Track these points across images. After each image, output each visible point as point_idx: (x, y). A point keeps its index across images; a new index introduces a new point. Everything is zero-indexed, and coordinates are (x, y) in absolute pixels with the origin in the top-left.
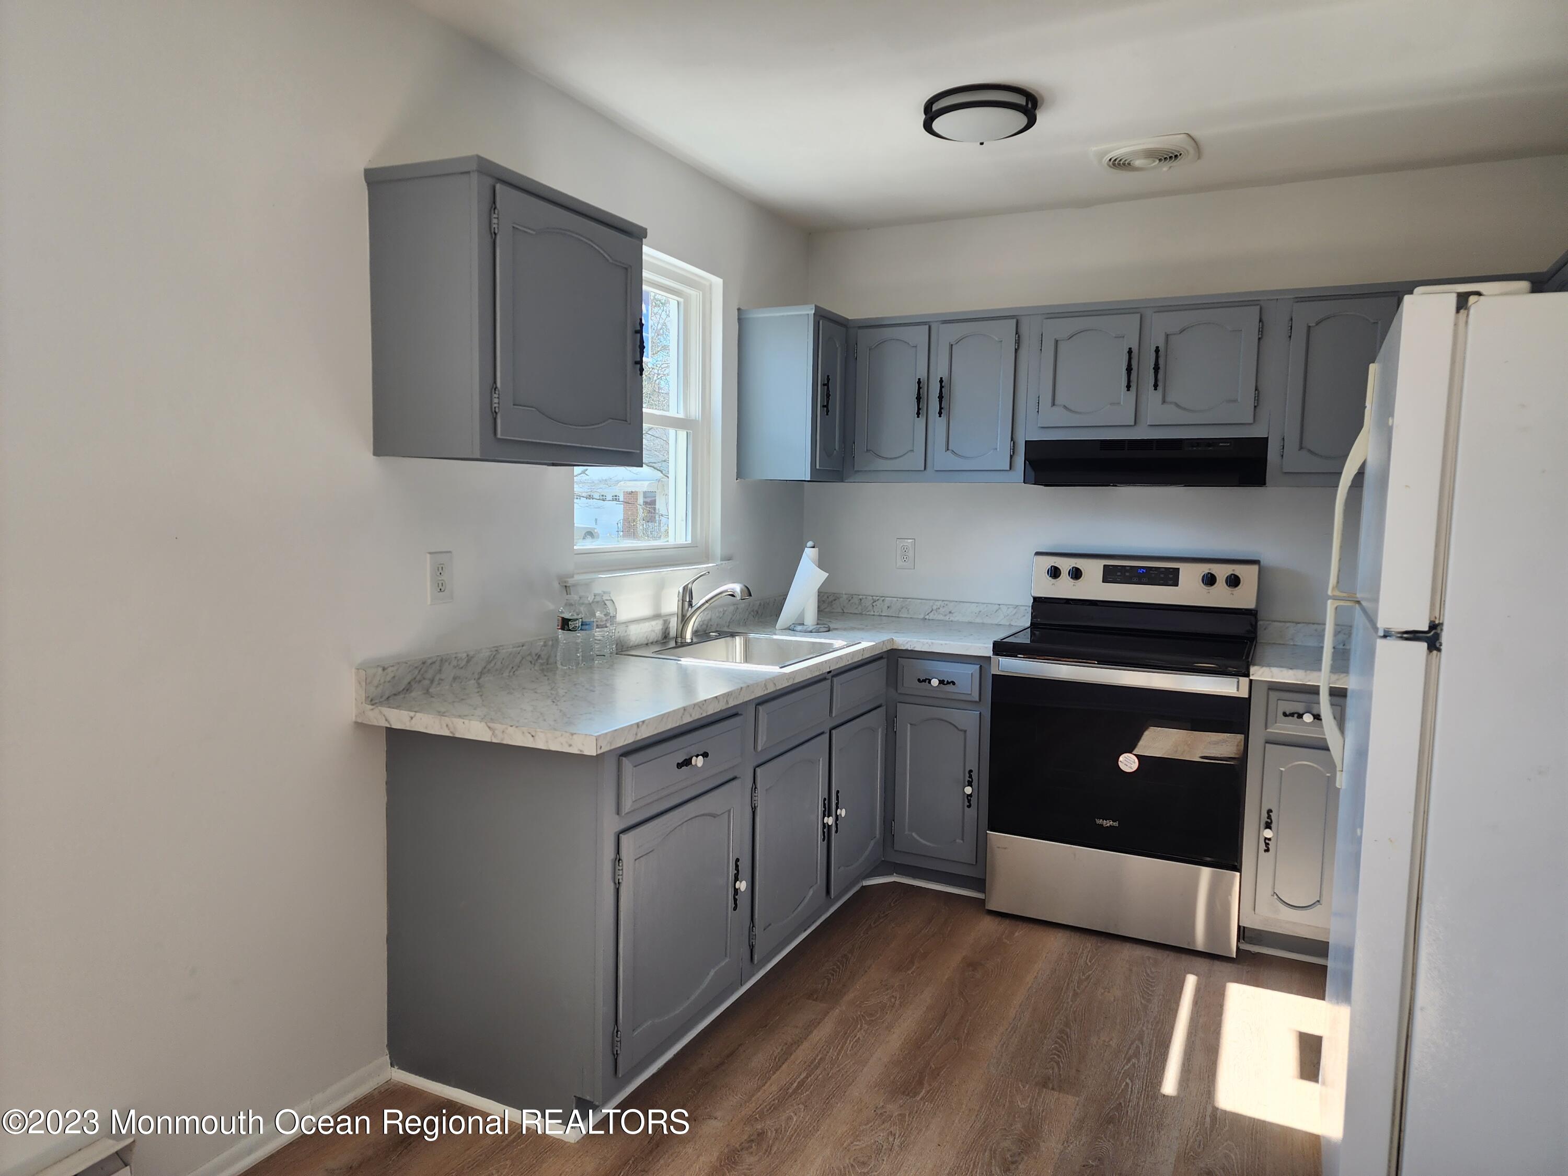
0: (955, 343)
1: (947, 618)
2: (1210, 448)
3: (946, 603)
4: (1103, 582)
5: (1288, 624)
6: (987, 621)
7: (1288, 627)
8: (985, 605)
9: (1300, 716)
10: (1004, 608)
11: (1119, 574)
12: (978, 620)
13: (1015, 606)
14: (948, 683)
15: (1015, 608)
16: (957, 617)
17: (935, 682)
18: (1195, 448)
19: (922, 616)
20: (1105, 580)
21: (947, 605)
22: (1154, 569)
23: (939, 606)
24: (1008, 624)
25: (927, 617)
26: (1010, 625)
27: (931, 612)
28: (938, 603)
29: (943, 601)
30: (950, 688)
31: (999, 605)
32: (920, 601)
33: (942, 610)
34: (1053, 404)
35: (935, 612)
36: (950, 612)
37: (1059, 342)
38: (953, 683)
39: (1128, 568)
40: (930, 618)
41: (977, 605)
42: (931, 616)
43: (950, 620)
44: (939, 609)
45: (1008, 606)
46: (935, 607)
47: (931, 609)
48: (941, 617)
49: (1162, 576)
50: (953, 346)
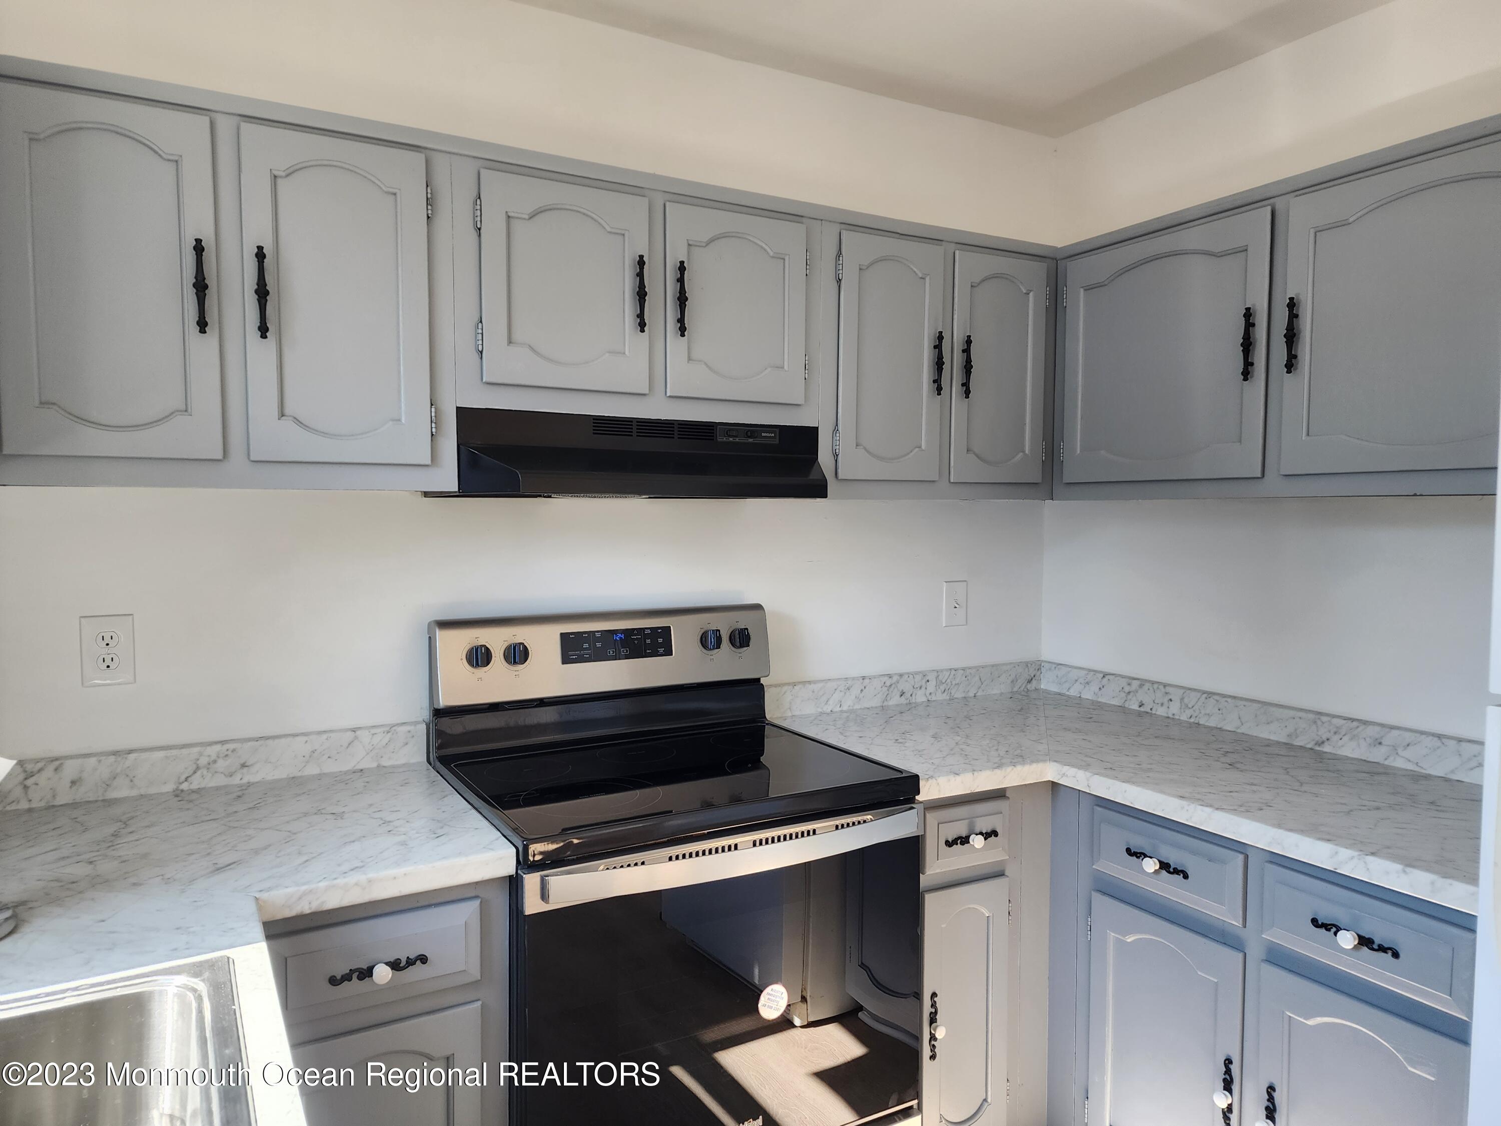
0: (283, 174)
1: (236, 780)
2: (751, 440)
3: (231, 746)
4: (563, 663)
5: (785, 688)
6: (331, 767)
7: (785, 693)
8: (325, 736)
9: (964, 840)
10: (364, 736)
11: (586, 646)
12: (312, 770)
13: (387, 729)
14: (410, 962)
15: (388, 732)
16: (261, 773)
17: (382, 973)
18: (731, 439)
19: (169, 787)
20: (566, 659)
21: (234, 750)
22: (635, 632)
23: (214, 757)
24: (374, 765)
25: (185, 786)
26: (378, 766)
27: (195, 772)
28: (213, 751)
29: (223, 742)
30: (417, 972)
31: (354, 730)
32: (161, 754)
33: (221, 764)
34: (510, 342)
35: (205, 772)
36: (243, 766)
37: (512, 221)
38: (423, 959)
39: (598, 635)
40: (195, 786)
41: (304, 738)
42: (196, 783)
43: (245, 781)
44: (215, 762)
45: (373, 731)
46: (203, 761)
47: (194, 767)
48: (220, 780)
49: (648, 641)
50: (279, 181)
